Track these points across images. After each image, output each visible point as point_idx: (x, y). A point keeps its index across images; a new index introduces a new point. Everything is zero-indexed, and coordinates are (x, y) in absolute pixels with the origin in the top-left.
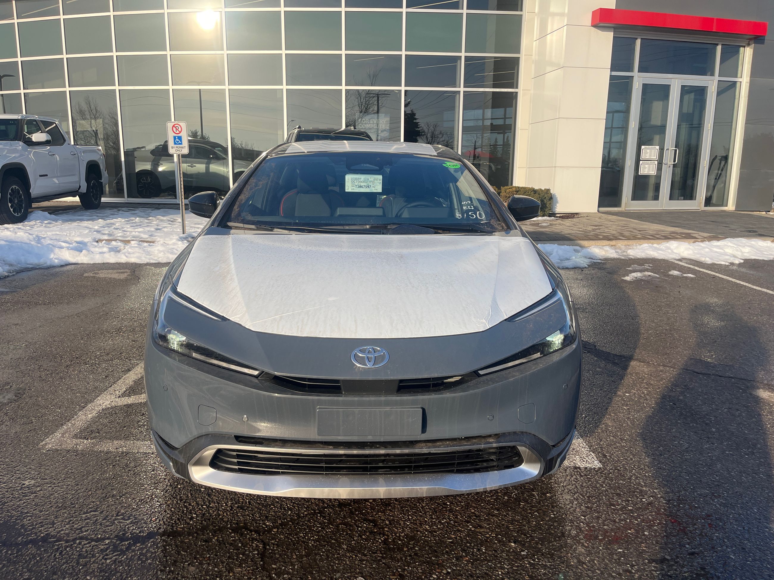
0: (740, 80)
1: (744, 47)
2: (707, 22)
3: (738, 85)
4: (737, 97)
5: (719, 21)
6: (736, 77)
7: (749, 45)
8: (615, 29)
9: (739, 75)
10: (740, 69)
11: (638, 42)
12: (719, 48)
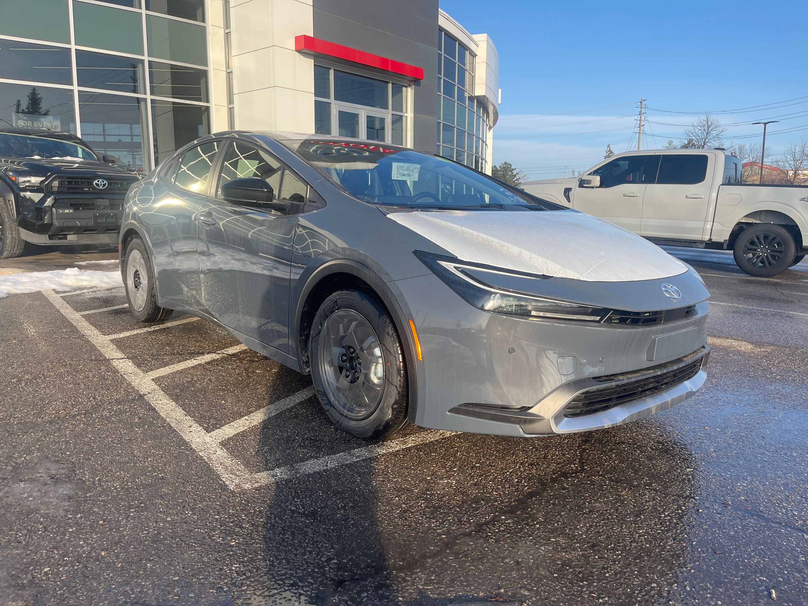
0: (406, 115)
1: (406, 87)
2: (384, 61)
3: (404, 118)
4: (404, 129)
5: (393, 62)
6: (402, 112)
7: (410, 85)
8: (316, 57)
9: (404, 110)
10: (404, 105)
11: (332, 72)
12: (390, 86)
